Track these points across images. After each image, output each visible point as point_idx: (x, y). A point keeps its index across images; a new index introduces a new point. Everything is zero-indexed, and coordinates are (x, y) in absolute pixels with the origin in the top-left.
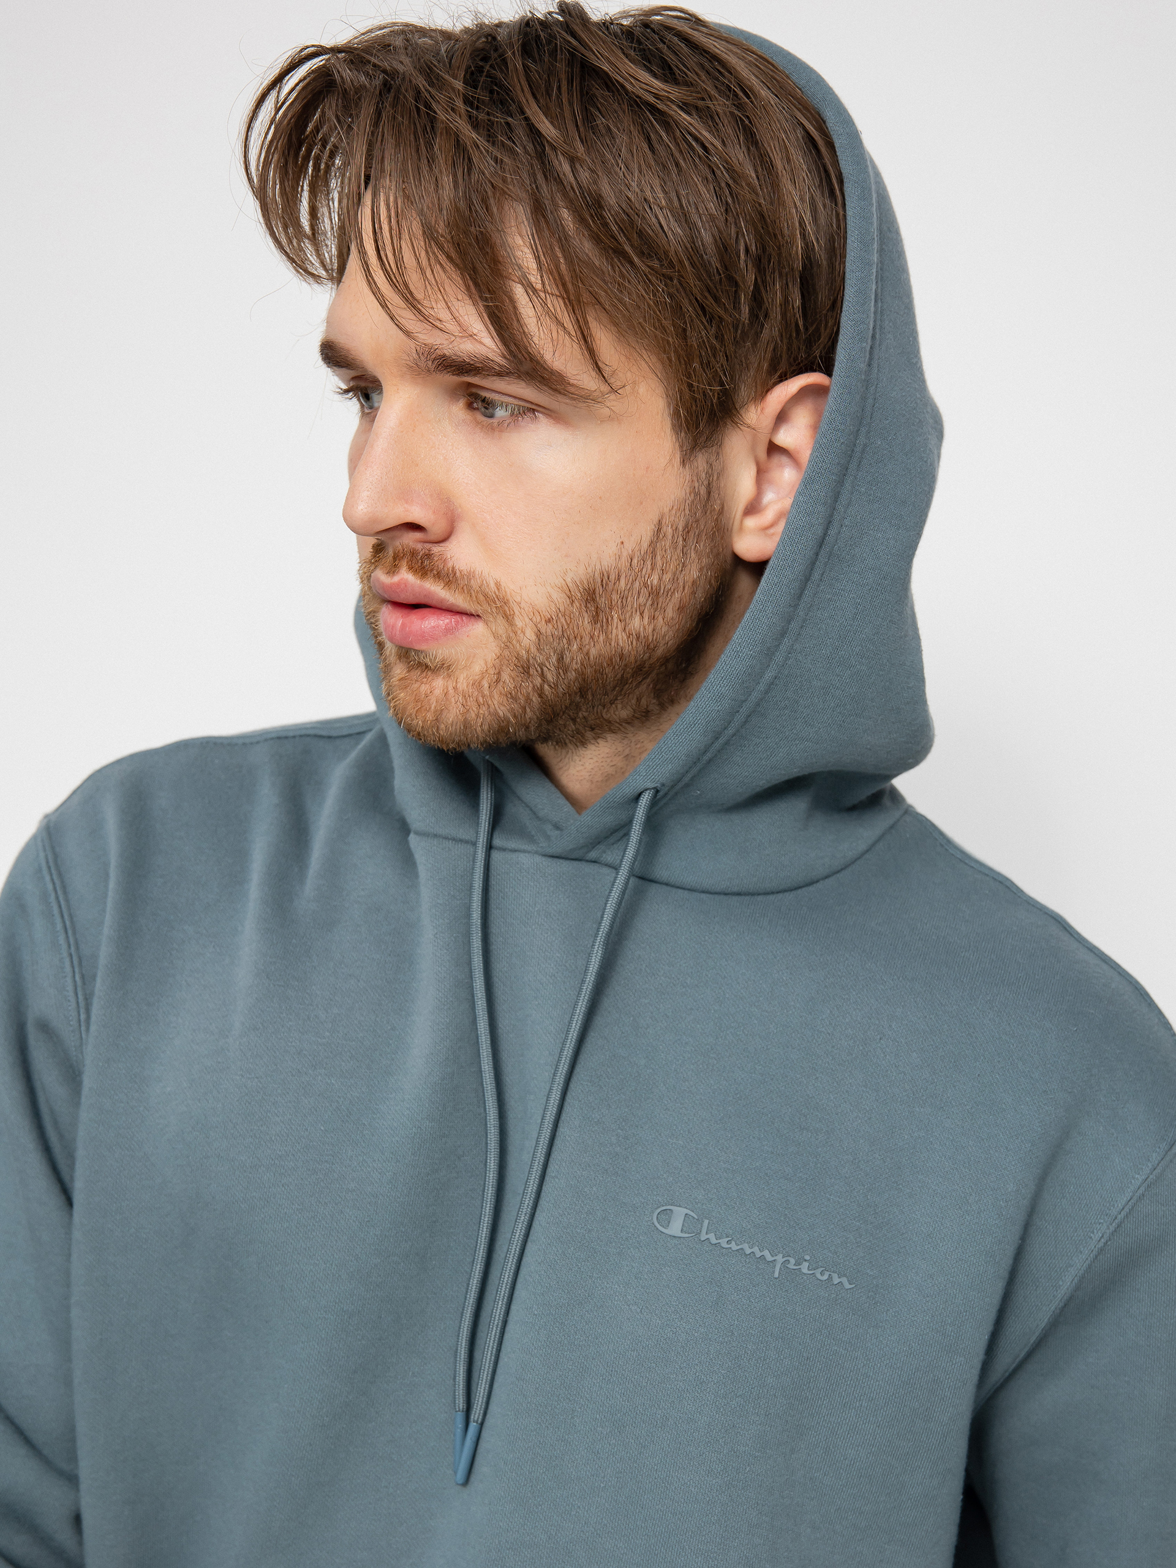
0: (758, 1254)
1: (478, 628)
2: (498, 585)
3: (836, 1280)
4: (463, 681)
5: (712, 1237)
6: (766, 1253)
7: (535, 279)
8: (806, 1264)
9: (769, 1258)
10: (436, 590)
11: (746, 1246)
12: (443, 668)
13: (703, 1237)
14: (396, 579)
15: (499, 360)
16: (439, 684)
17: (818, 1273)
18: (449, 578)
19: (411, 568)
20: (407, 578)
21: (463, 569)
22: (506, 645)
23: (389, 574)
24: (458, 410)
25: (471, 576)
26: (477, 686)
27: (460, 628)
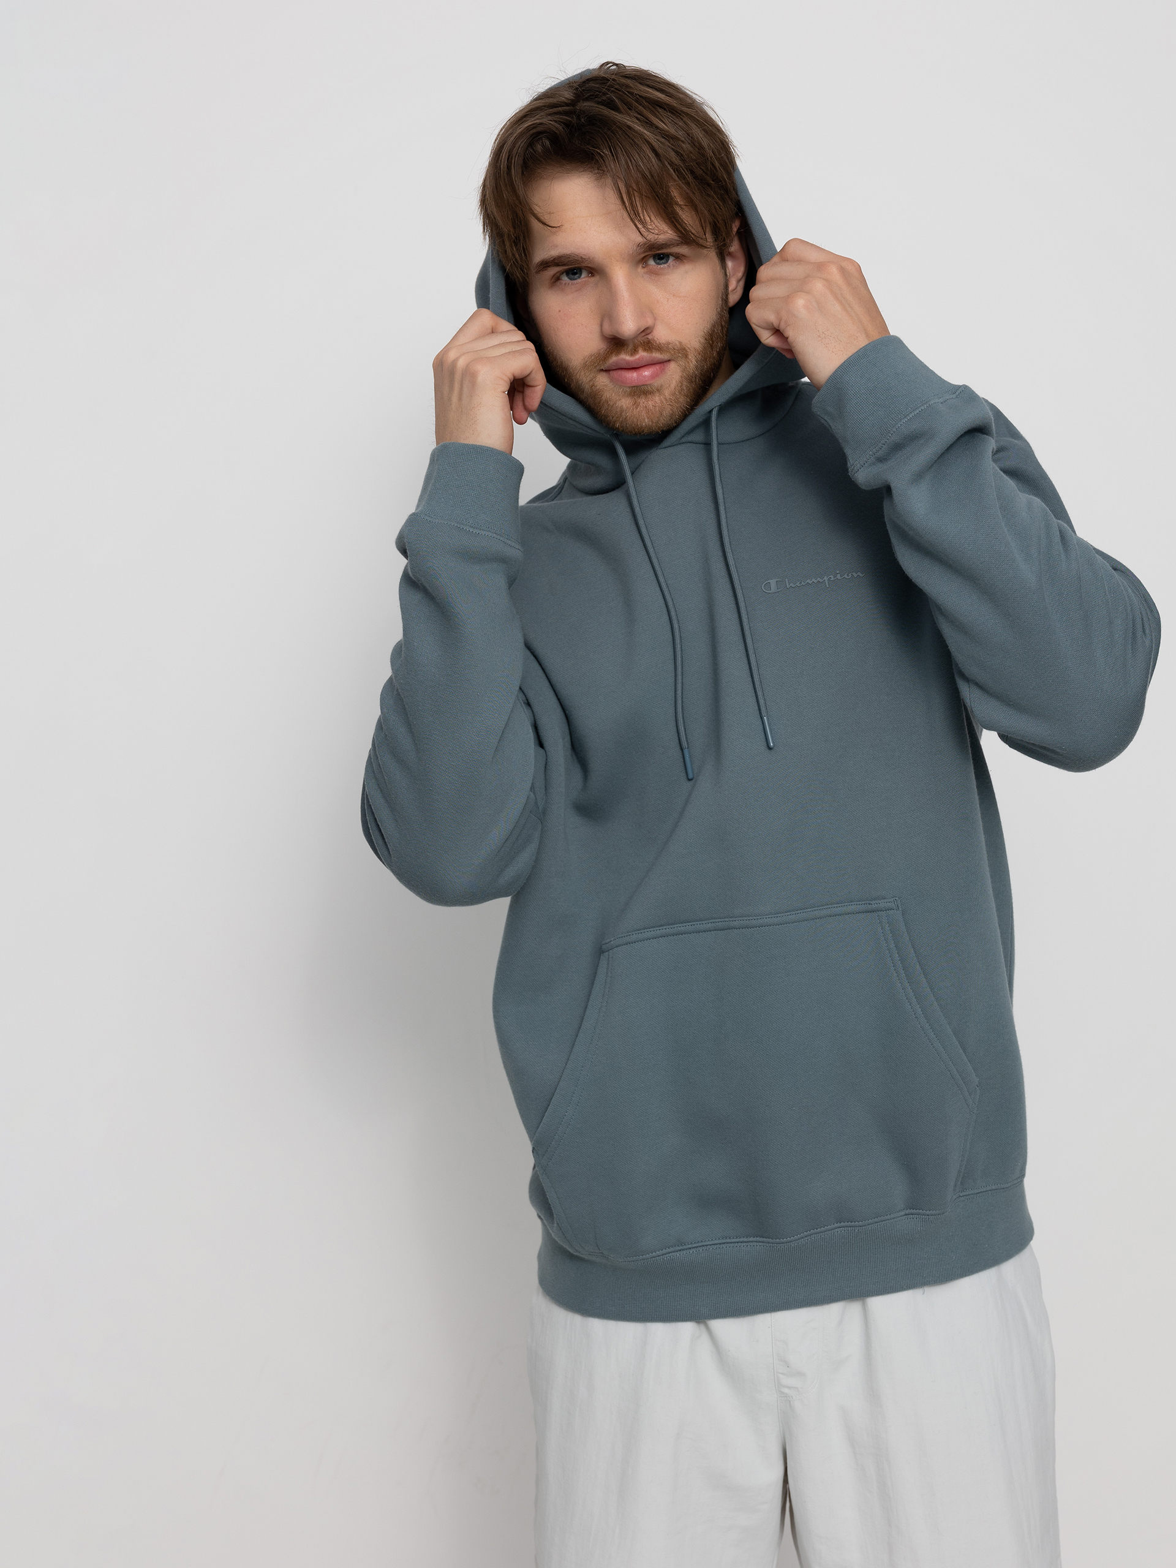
0: (815, 581)
1: (673, 366)
2: (680, 343)
3: (855, 575)
4: (667, 393)
5: (791, 585)
6: (819, 579)
7: (681, 203)
8: (839, 575)
9: (821, 581)
10: (657, 355)
11: (808, 581)
12: (659, 390)
13: (788, 586)
14: (637, 356)
15: (676, 238)
16: (657, 398)
17: (846, 576)
18: (659, 348)
19: (645, 350)
20: (642, 355)
21: (664, 342)
22: (684, 370)
23: (632, 355)
24: (640, 270)
25: (669, 343)
26: (674, 394)
27: (663, 369)
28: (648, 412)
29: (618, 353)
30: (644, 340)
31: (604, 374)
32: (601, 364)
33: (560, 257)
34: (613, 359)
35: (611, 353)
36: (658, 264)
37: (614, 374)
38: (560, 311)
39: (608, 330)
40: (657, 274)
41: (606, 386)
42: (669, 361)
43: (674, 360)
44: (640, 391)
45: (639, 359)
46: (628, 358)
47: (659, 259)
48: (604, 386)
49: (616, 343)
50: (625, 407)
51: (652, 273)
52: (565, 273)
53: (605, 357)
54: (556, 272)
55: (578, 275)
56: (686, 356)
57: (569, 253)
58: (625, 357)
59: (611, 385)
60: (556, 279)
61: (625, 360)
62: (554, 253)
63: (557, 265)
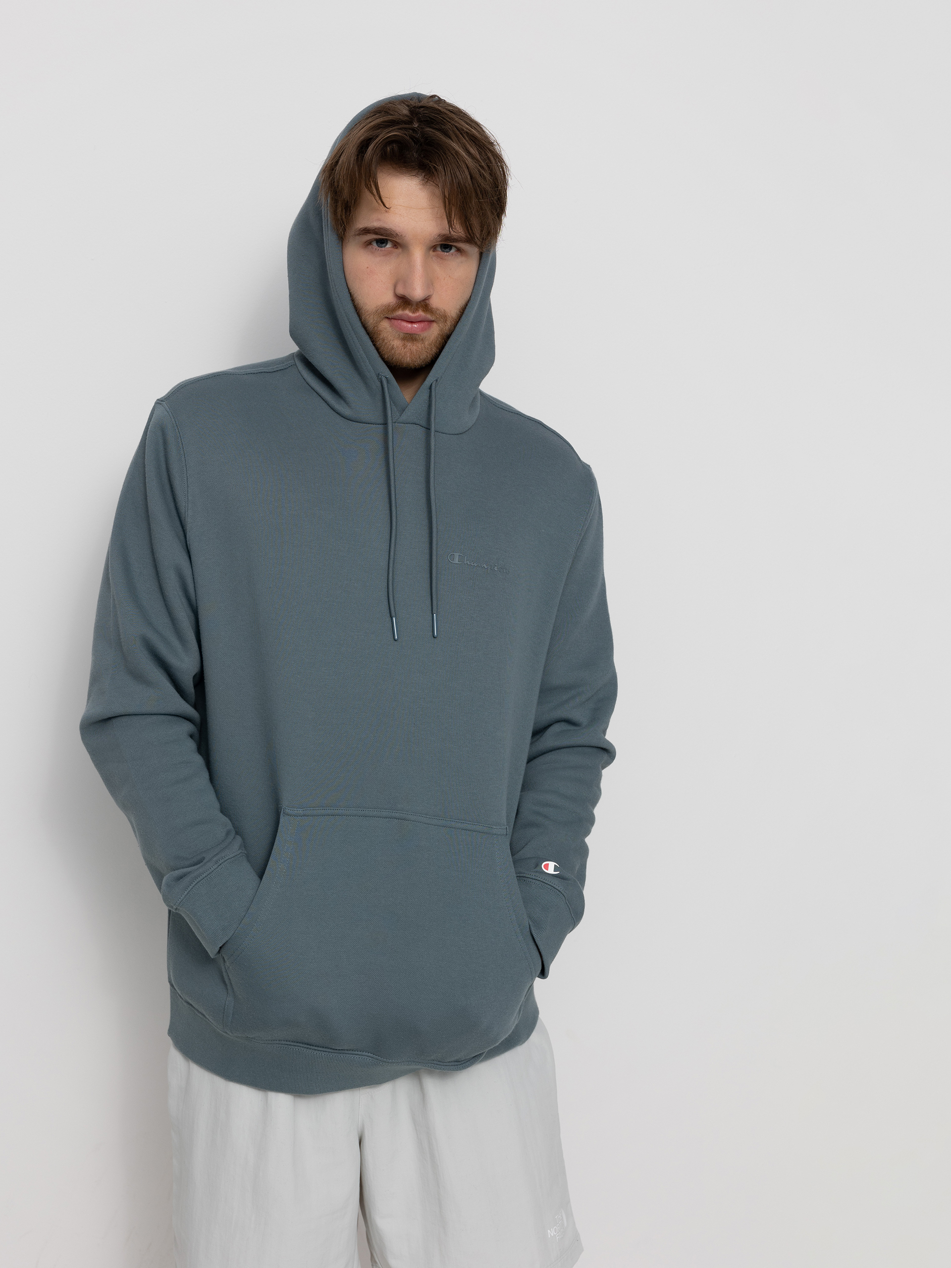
5: (468, 562)
13: (465, 562)
20: (421, 314)
21: (435, 307)
22: (441, 330)
23: (414, 312)
24: (431, 252)
25: (437, 309)
26: (430, 345)
27: (430, 326)
28: (411, 353)
29: (404, 309)
30: (424, 304)
31: (387, 320)
32: (388, 314)
33: (380, 229)
34: (400, 312)
35: (399, 308)
36: (443, 251)
37: (396, 322)
38: (368, 268)
39: (401, 291)
40: (441, 258)
41: (385, 329)
42: (433, 321)
43: (436, 322)
44: (410, 337)
45: (418, 316)
46: (411, 314)
47: (444, 248)
48: (384, 328)
49: (404, 301)
50: (395, 346)
51: (438, 256)
52: (375, 242)
53: (394, 309)
54: (372, 238)
55: (384, 244)
56: (446, 321)
57: (388, 228)
58: (408, 313)
59: (389, 329)
60: (369, 243)
61: (408, 315)
62: (376, 224)
63: (376, 233)
